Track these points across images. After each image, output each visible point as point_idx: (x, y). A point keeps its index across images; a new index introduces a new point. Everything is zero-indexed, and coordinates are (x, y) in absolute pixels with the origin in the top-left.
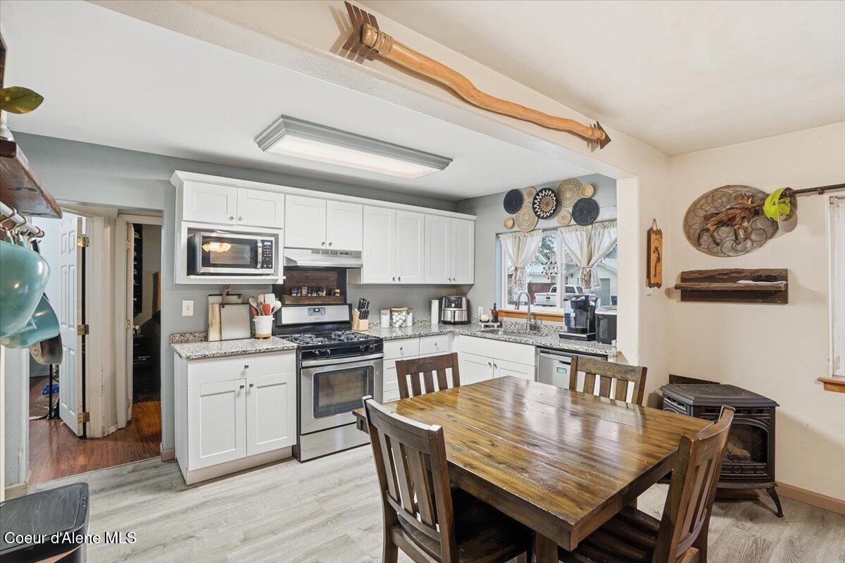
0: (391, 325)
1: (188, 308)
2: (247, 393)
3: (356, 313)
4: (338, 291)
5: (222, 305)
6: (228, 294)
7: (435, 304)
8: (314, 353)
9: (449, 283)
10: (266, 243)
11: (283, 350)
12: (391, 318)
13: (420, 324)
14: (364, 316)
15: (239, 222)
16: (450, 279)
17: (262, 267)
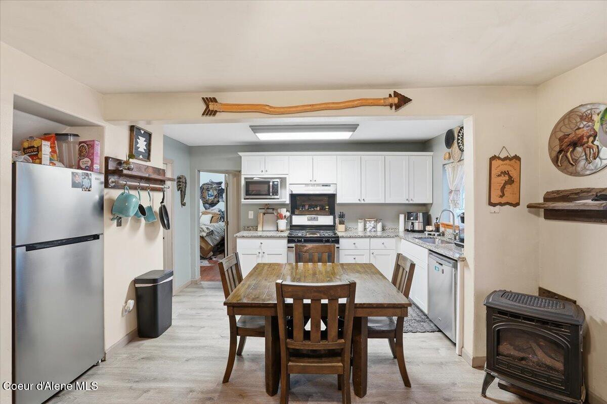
0: (365, 229)
1: (251, 215)
2: (262, 256)
3: (337, 220)
4: (328, 207)
5: (264, 214)
6: (268, 209)
7: (402, 217)
8: (294, 240)
9: (407, 202)
10: (275, 183)
11: (279, 237)
12: (365, 226)
13: (390, 230)
14: (341, 223)
15: (266, 173)
16: (407, 200)
17: (273, 195)
